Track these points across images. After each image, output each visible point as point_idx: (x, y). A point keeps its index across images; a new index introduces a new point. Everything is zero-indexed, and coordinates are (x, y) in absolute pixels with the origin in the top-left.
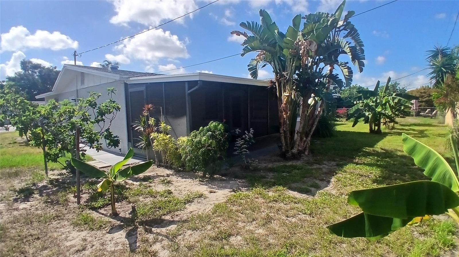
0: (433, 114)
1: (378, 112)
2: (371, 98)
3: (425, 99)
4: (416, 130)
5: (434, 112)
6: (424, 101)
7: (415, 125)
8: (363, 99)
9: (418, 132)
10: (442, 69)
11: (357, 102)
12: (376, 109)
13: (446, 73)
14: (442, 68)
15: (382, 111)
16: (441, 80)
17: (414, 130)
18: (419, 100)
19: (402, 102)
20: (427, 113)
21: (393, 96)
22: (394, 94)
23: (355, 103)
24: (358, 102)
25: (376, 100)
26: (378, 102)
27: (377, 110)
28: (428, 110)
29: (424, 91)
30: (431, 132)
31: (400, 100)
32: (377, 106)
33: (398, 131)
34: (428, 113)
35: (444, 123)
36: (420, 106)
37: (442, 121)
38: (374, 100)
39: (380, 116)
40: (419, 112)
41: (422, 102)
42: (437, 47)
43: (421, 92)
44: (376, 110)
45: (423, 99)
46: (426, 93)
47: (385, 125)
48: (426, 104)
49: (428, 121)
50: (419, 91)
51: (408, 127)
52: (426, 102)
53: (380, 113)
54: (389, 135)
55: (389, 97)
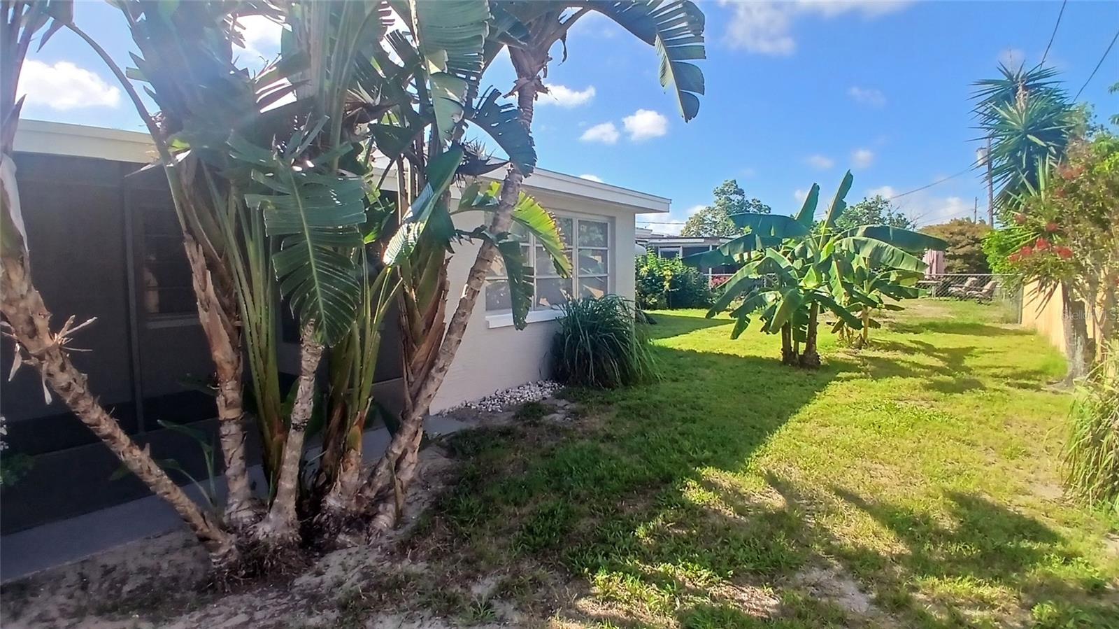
0: (984, 291)
1: (805, 290)
2: (787, 243)
3: (961, 252)
4: (935, 350)
5: (988, 287)
6: (960, 256)
7: (934, 327)
8: (759, 246)
9: (943, 359)
10: (1028, 139)
11: (742, 256)
12: (800, 281)
13: (1043, 152)
14: (1029, 136)
15: (820, 289)
16: (1026, 177)
17: (929, 350)
18: (947, 254)
19: (884, 256)
20: (968, 289)
21: (859, 235)
22: (862, 229)
23: (736, 258)
24: (746, 256)
25: (803, 252)
26: (809, 256)
27: (802, 284)
28: (970, 280)
29: (960, 228)
30: (985, 360)
31: (878, 251)
32: (803, 272)
33: (877, 354)
34: (971, 289)
35: (1017, 321)
36: (949, 269)
37: (1012, 316)
38: (797, 248)
39: (814, 305)
40: (947, 285)
41: (954, 257)
42: (1009, 71)
43: (953, 230)
44: (800, 284)
45: (956, 251)
46: (964, 235)
47: (838, 332)
48: (964, 263)
49: (971, 312)
50: (947, 229)
51: (912, 336)
52: (965, 257)
53: (812, 296)
54: (841, 375)
55: (844, 239)
